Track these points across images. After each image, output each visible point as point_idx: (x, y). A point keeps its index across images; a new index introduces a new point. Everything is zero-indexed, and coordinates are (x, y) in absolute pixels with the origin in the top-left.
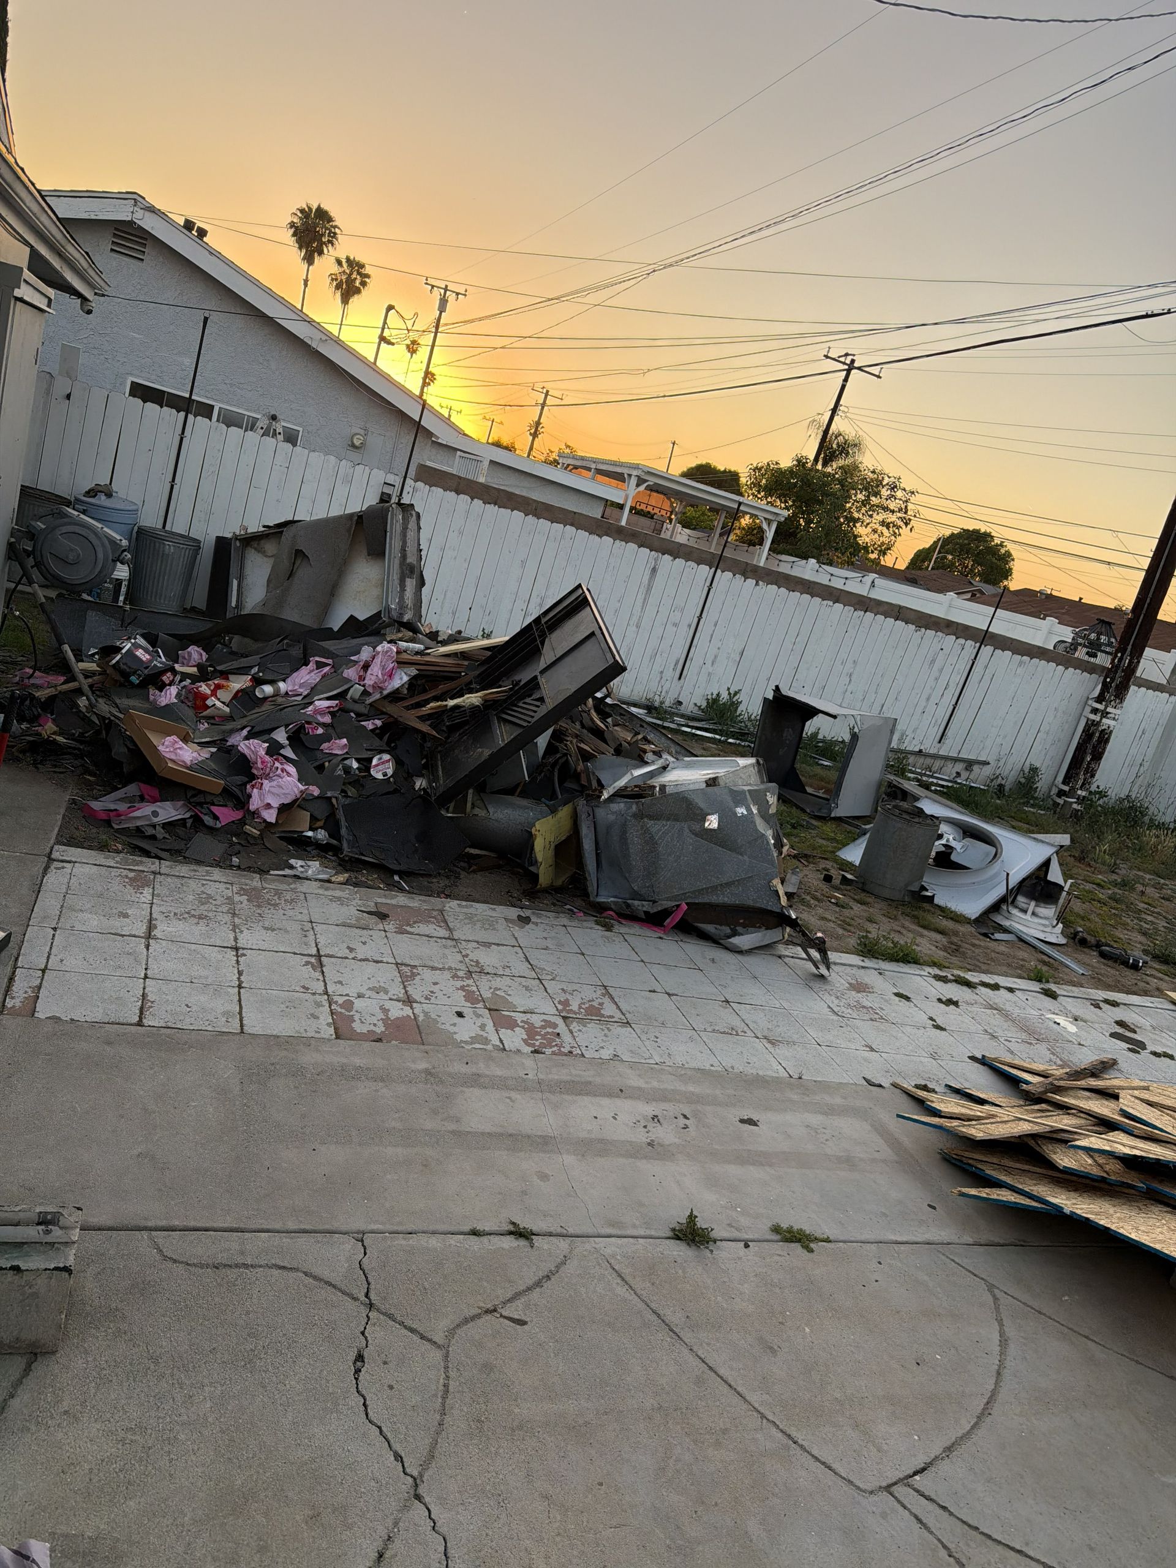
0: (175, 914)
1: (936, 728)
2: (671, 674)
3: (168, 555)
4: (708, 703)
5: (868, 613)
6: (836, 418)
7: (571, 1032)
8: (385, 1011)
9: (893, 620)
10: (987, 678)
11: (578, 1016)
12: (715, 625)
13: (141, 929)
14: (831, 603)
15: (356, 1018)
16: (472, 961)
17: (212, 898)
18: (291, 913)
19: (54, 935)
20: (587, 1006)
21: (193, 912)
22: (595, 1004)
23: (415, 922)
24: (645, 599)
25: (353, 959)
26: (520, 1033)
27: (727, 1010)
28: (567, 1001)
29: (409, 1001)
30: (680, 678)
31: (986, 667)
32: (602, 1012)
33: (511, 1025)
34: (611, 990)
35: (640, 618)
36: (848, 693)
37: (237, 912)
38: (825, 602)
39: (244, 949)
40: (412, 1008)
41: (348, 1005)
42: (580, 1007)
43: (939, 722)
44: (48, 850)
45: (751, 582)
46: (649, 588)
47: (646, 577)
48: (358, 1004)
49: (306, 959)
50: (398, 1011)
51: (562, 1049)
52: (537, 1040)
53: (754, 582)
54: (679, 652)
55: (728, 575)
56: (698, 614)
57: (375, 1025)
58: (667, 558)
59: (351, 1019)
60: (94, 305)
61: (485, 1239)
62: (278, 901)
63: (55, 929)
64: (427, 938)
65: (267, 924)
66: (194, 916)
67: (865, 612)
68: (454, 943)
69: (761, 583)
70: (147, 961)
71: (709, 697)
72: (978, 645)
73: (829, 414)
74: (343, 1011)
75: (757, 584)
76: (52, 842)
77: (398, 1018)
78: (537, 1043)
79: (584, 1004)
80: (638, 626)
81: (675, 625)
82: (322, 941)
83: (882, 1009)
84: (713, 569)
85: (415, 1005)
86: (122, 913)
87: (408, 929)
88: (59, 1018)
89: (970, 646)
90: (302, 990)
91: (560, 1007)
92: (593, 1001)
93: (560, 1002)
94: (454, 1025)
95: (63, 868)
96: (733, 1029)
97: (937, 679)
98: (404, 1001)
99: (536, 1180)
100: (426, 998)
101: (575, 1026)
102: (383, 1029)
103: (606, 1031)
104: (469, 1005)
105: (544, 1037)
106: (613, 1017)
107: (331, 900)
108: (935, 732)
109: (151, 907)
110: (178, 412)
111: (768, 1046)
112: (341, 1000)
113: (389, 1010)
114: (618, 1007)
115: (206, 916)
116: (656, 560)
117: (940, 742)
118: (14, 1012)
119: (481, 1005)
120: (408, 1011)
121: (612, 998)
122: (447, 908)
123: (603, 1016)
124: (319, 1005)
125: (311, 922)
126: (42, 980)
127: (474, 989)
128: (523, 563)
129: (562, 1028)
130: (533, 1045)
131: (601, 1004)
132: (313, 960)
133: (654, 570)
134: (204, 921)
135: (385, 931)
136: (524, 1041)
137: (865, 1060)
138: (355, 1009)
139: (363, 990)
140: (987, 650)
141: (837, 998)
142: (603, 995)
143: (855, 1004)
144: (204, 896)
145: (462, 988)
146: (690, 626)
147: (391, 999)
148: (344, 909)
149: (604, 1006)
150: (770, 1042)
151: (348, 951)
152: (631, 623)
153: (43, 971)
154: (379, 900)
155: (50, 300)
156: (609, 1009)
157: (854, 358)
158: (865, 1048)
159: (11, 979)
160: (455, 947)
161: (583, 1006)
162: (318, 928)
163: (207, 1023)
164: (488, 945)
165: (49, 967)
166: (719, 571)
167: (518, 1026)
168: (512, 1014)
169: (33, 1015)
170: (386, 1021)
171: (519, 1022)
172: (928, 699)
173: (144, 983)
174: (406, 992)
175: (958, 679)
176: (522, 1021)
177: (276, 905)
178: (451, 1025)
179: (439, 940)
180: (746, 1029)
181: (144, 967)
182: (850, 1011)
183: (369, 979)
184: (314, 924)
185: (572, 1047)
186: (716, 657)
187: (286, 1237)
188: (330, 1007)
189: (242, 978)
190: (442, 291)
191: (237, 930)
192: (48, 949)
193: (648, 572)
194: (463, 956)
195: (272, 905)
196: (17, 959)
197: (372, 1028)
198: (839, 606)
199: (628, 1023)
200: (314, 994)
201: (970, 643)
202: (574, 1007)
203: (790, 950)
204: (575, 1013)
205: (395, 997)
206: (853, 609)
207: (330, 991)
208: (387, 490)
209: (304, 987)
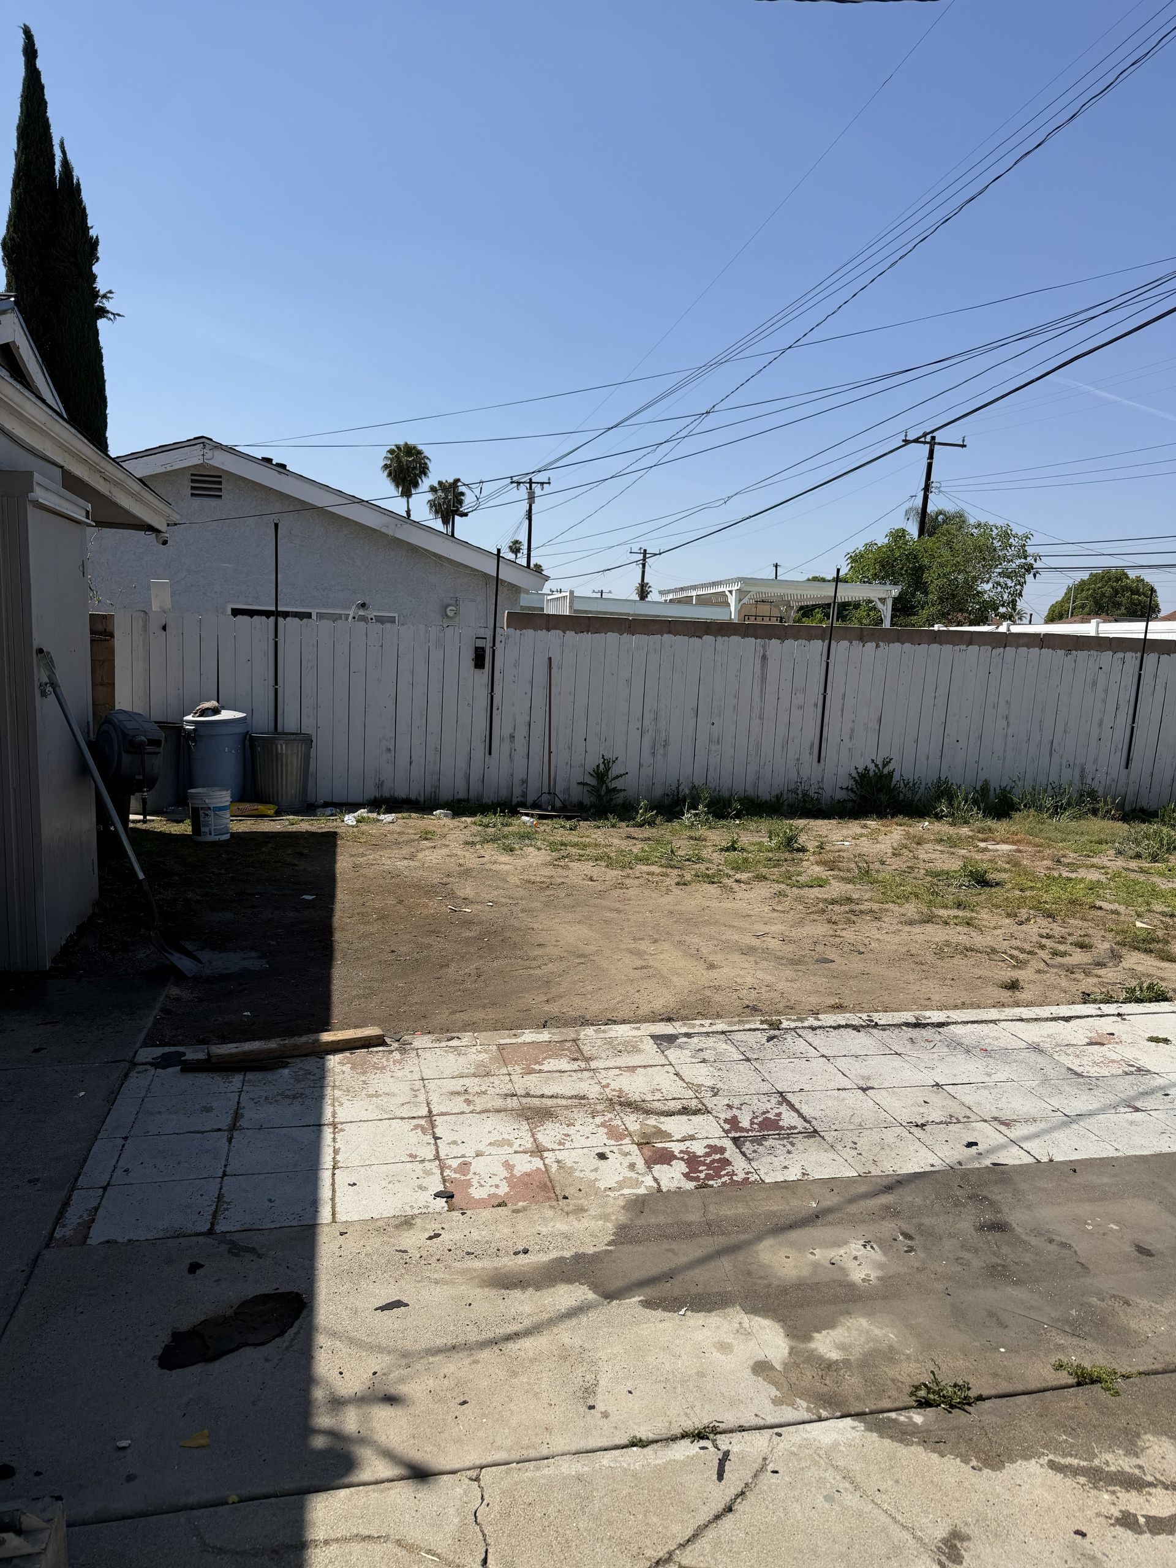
0: (266, 1098)
1: (1118, 754)
2: (808, 759)
3: (282, 754)
4: (855, 780)
5: (1007, 648)
6: (931, 496)
7: (744, 1154)
8: (509, 1167)
9: (1037, 649)
10: (1159, 688)
11: (750, 1134)
12: (844, 698)
13: (225, 1121)
14: (964, 647)
15: (475, 1182)
16: (614, 1090)
17: (310, 1073)
18: (400, 1074)
19: (123, 1146)
20: (760, 1119)
21: (288, 1093)
22: (771, 1116)
23: (544, 1059)
24: (762, 689)
25: (471, 1112)
26: (680, 1167)
27: (939, 1096)
28: (735, 1117)
29: (538, 1151)
30: (819, 761)
31: (1156, 676)
32: (781, 1123)
33: (666, 1158)
34: (790, 1097)
35: (762, 709)
36: (1009, 737)
37: (337, 1084)
38: (957, 648)
39: (342, 1123)
40: (542, 1158)
41: (465, 1167)
42: (752, 1123)
43: (1120, 746)
44: (131, 1054)
45: (870, 646)
46: (764, 677)
47: (758, 667)
48: (477, 1165)
49: (415, 1122)
50: (525, 1165)
51: (735, 1178)
52: (701, 1172)
53: (874, 644)
54: (812, 734)
55: (845, 644)
56: (822, 691)
57: (497, 1186)
58: (775, 642)
59: (468, 1184)
60: (167, 535)
61: (648, 1450)
62: (385, 1063)
63: (126, 1138)
64: (559, 1074)
65: (371, 1091)
66: (288, 1097)
67: (1005, 647)
68: (591, 1074)
69: (881, 644)
70: (228, 1154)
71: (854, 774)
72: (1139, 655)
73: (921, 494)
74: (457, 1176)
75: (878, 646)
76: (138, 1045)
77: (527, 1174)
78: (702, 1176)
79: (757, 1117)
80: (761, 718)
81: (800, 707)
82: (434, 1098)
83: (1137, 1059)
84: (827, 642)
85: (546, 1154)
86: (205, 1107)
87: (537, 1067)
88: (116, 1242)
89: (1132, 658)
90: (411, 1159)
91: (727, 1127)
92: (768, 1112)
93: (726, 1121)
94: (596, 1170)
95: (146, 1070)
96: (951, 1116)
97: (1104, 701)
98: (532, 1152)
99: (717, 1356)
100: (560, 1144)
101: (748, 1147)
102: (507, 1189)
103: (789, 1147)
104: (613, 1142)
105: (709, 1166)
106: (795, 1128)
107: (446, 1052)
108: (1119, 758)
109: (239, 1096)
110: (268, 618)
111: (1002, 1128)
112: (455, 1163)
113: (514, 1166)
114: (800, 1115)
115: (302, 1094)
116: (764, 647)
117: (1127, 768)
118: (66, 1242)
119: (627, 1140)
120: (537, 1163)
121: (792, 1106)
122: (582, 1036)
123: (782, 1128)
124: (429, 1173)
125: (423, 1079)
126: (101, 1199)
127: (619, 1123)
128: (629, 682)
129: (731, 1152)
130: (697, 1179)
131: (779, 1115)
132: (423, 1122)
133: (764, 658)
134: (299, 1099)
135: (510, 1075)
136: (686, 1175)
137: (1132, 1123)
138: (472, 1171)
139: (482, 1147)
140: (1151, 659)
141: (1078, 1056)
142: (780, 1103)
143: (1102, 1059)
144: (302, 1072)
145: (603, 1125)
146: (816, 705)
147: (516, 1152)
148: (462, 1060)
149: (783, 1116)
150: (1003, 1123)
151: (465, 1105)
152: (754, 716)
153: (105, 1189)
154: (502, 1041)
155: (88, 512)
156: (789, 1119)
157: (934, 434)
158: (1127, 1110)
159: (66, 1204)
160: (592, 1078)
161: (756, 1121)
162: (431, 1085)
163: (291, 1217)
164: (633, 1069)
165: (112, 1183)
166: (833, 642)
167: (675, 1158)
168: (667, 1145)
169: (84, 1243)
170: (509, 1180)
171: (676, 1153)
172: (1101, 724)
173: (221, 1183)
174: (535, 1140)
175: (1128, 694)
176: (681, 1152)
177: (384, 1068)
178: (592, 1171)
179: (573, 1074)
180: (968, 1113)
181: (223, 1163)
182: (1096, 1068)
183: (490, 1132)
184: (426, 1082)
185: (747, 1173)
186: (852, 730)
187: (374, 1491)
188: (442, 1174)
189: (338, 1158)
190: (528, 485)
191: (336, 1104)
192: (114, 1162)
193: (758, 661)
194: (603, 1087)
195: (378, 1069)
196: (76, 1179)
197: (493, 1190)
198: (974, 649)
199: (815, 1131)
200: (423, 1161)
201: (1129, 655)
202: (745, 1123)
203: (1006, 1013)
204: (747, 1131)
205: (521, 1149)
206: (990, 648)
207: (442, 1155)
208: (480, 643)
209: (411, 1155)
